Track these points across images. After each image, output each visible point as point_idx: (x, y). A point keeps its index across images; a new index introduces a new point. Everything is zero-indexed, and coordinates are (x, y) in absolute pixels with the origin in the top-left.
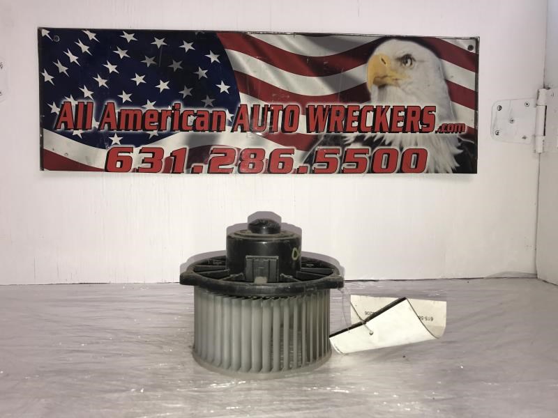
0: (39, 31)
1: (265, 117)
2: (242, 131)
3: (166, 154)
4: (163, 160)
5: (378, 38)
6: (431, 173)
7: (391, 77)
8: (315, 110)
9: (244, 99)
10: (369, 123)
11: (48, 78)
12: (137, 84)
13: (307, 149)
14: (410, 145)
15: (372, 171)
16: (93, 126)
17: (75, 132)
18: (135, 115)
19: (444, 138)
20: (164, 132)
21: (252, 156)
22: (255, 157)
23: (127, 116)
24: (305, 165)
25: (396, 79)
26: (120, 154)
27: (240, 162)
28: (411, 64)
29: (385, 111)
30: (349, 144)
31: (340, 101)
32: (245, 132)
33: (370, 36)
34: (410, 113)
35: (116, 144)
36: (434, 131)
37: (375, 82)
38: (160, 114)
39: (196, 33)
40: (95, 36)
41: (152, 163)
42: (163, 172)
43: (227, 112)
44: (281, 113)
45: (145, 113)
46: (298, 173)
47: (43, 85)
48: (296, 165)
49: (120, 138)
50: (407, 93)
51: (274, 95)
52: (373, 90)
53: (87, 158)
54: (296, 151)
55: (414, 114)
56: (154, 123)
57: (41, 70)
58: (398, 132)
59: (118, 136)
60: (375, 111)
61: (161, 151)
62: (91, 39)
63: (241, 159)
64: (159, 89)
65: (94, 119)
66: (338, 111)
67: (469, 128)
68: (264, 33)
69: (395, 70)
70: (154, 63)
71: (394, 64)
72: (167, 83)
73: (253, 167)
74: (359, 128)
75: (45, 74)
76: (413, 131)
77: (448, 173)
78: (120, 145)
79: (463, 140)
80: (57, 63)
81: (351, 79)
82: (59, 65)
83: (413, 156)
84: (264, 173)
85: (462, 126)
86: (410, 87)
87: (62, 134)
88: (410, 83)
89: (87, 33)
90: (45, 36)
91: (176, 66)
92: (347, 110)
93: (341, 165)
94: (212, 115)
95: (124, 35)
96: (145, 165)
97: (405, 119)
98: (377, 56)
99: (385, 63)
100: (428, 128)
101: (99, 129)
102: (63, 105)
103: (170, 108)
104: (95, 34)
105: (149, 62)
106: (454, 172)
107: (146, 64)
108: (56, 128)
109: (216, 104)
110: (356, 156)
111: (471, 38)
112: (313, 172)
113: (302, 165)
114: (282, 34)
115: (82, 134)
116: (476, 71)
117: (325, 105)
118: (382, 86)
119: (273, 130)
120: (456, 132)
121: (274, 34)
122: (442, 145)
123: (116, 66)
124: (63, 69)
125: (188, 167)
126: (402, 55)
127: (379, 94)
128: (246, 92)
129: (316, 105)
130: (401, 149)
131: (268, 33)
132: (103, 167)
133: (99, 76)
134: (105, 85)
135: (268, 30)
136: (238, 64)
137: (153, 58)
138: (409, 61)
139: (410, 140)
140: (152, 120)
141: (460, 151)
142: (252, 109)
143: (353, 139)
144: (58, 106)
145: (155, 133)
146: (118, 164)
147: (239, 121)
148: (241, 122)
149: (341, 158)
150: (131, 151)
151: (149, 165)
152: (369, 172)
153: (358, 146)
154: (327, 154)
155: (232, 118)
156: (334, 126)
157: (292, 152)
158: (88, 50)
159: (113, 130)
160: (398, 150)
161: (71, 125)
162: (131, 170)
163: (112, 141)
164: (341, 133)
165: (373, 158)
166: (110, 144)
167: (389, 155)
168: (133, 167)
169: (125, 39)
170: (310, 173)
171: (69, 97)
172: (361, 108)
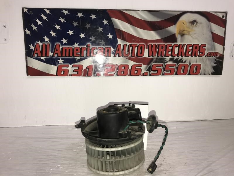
0: (23, 9)
1: (129, 50)
2: (119, 56)
3: (84, 68)
4: (83, 70)
5: (181, 12)
6: (202, 75)
7: (186, 31)
8: (152, 46)
9: (120, 41)
10: (176, 52)
11: (28, 32)
12: (70, 35)
13: (148, 65)
14: (194, 62)
15: (177, 74)
16: (50, 55)
17: (42, 58)
18: (69, 50)
19: (209, 59)
20: (83, 57)
21: (123, 68)
22: (124, 68)
23: (66, 50)
24: (147, 72)
25: (189, 32)
26: (63, 68)
27: (117, 71)
28: (196, 25)
29: (183, 47)
30: (167, 62)
31: (163, 42)
32: (120, 57)
33: (178, 11)
34: (194, 48)
35: (61, 63)
36: (205, 56)
37: (179, 33)
38: (81, 49)
39: (97, 10)
40: (49, 12)
41: (78, 72)
42: (83, 76)
43: (112, 48)
44: (136, 48)
45: (74, 49)
46: (144, 75)
47: (26, 35)
48: (143, 72)
49: (63, 61)
50: (193, 38)
51: (133, 40)
52: (179, 37)
53: (48, 70)
54: (143, 65)
55: (196, 48)
56: (78, 53)
57: (25, 29)
58: (189, 56)
59: (62, 59)
60: (179, 46)
61: (82, 66)
62: (47, 13)
63: (118, 69)
64: (80, 37)
65: (50, 52)
66: (163, 47)
67: (220, 54)
68: (129, 10)
69: (189, 28)
70: (78, 25)
71: (188, 24)
72: (84, 34)
73: (124, 73)
74: (171, 55)
75: (27, 30)
76: (195, 56)
77: (209, 74)
78: (63, 64)
79: (217, 60)
80: (32, 25)
81: (168, 32)
82: (33, 26)
83: (195, 67)
84: (128, 76)
85: (217, 53)
86: (195, 35)
87: (36, 59)
88: (195, 34)
89: (46, 10)
90: (26, 12)
91: (88, 26)
92: (166, 46)
93: (163, 72)
94: (104, 49)
95: (63, 11)
96: (74, 73)
97: (192, 50)
98: (181, 21)
99: (184, 24)
100: (202, 54)
101: (53, 56)
102: (36, 45)
103: (85, 46)
104: (49, 11)
105: (75, 24)
106: (212, 74)
107: (74, 25)
108: (33, 56)
109: (106, 44)
110: (170, 67)
111: (224, 12)
112: (150, 75)
113: (145, 72)
114: (137, 10)
115: (45, 59)
116: (225, 28)
117: (156, 44)
118: (182, 35)
119: (133, 56)
120: (214, 56)
121: (134, 10)
122: (208, 62)
123: (60, 26)
124: (35, 28)
125: (94, 73)
126: (192, 20)
127: (181, 39)
128: (120, 38)
129: (152, 44)
130: (190, 64)
131: (131, 10)
132: (55, 74)
133: (52, 31)
134: (55, 36)
135: (131, 9)
136: (117, 25)
137: (77, 22)
138: (195, 23)
139: (193, 60)
140: (77, 52)
141: (215, 65)
142: (123, 46)
143: (168, 60)
144: (33, 46)
145: (79, 58)
146: (62, 73)
147: (117, 52)
148: (118, 52)
149: (163, 68)
150: (68, 66)
151: (76, 73)
152: (175, 75)
153: (171, 63)
154: (156, 66)
155: (114, 50)
156: (160, 54)
157: (141, 66)
158: (46, 18)
159: (59, 57)
160: (189, 64)
161: (39, 55)
162: (68, 75)
163: (59, 62)
164: (164, 57)
165: (177, 68)
166: (58, 63)
167: (184, 66)
168: (69, 74)
169: (64, 13)
170: (149, 75)
171: (38, 42)
172: (173, 45)
